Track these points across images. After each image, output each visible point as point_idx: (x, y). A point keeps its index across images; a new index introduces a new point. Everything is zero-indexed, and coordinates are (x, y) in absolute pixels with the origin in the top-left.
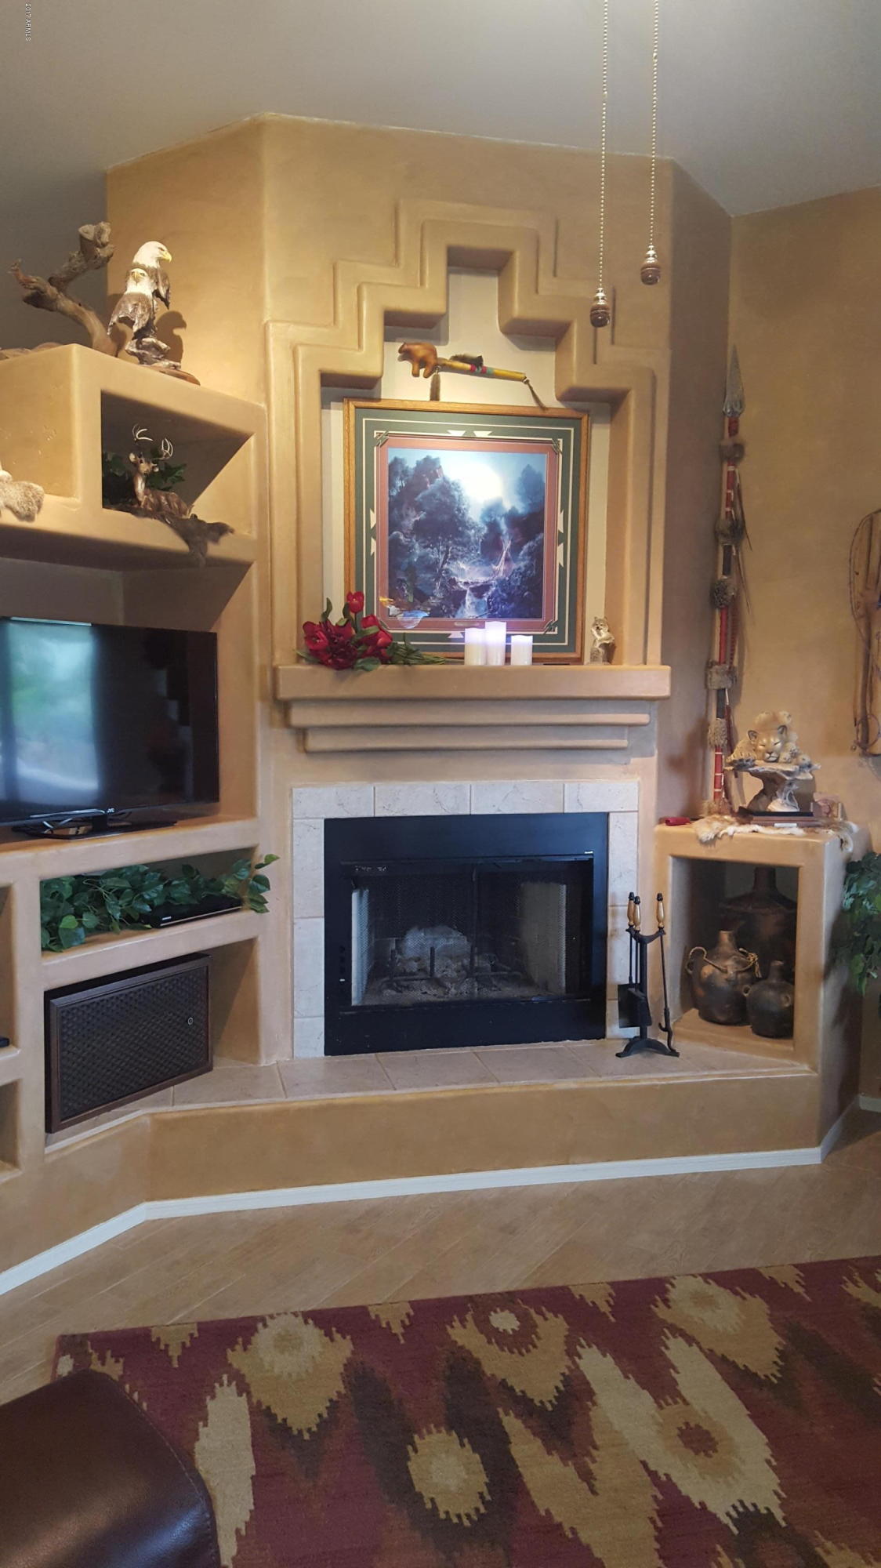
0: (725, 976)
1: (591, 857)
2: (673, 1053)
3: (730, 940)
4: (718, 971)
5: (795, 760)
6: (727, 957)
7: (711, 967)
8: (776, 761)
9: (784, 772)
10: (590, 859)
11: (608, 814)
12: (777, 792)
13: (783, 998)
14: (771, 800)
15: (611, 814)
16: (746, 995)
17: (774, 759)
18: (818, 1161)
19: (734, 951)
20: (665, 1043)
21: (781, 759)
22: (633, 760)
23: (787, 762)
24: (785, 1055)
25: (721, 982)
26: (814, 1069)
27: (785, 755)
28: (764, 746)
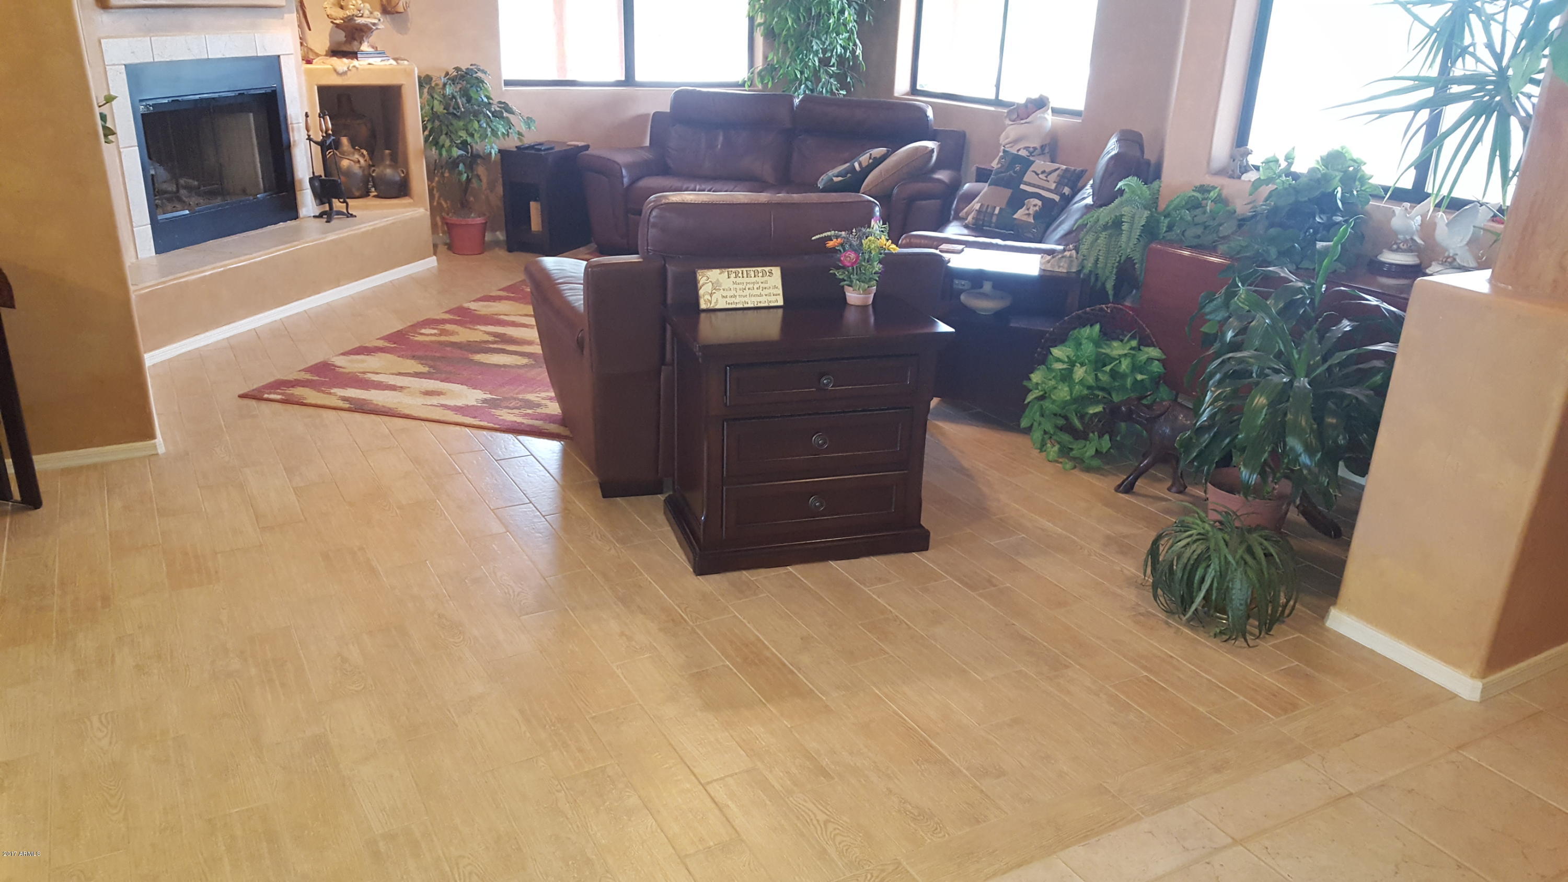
0: (358, 165)
1: (274, 89)
2: (352, 215)
3: (348, 142)
4: (352, 163)
5: (372, 15)
6: (353, 154)
7: (348, 161)
8: (362, 16)
9: (371, 23)
10: (273, 91)
11: (279, 56)
12: (364, 39)
13: (400, 172)
14: (361, 43)
15: (281, 57)
16: (374, 174)
17: (360, 15)
18: (435, 264)
19: (352, 150)
20: (345, 211)
21: (365, 15)
22: (286, 16)
23: (369, 17)
24: (410, 205)
25: (356, 169)
26: (426, 210)
27: (367, 13)
28: (354, 5)
